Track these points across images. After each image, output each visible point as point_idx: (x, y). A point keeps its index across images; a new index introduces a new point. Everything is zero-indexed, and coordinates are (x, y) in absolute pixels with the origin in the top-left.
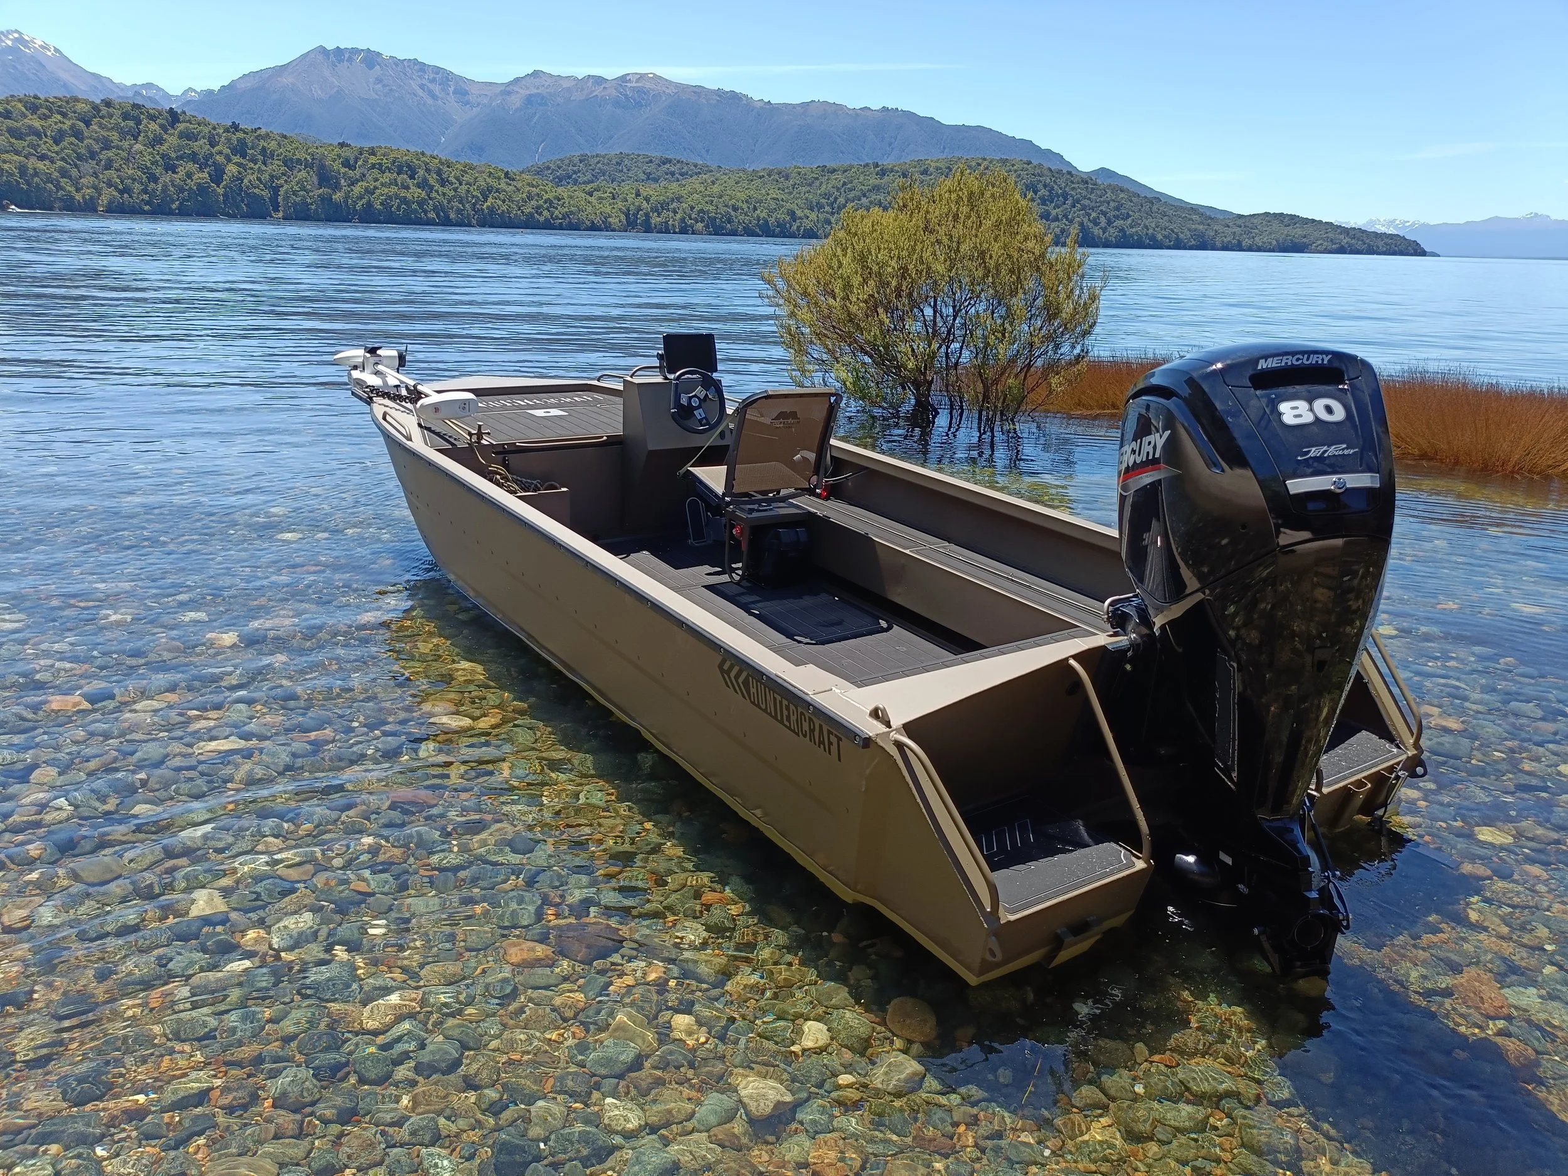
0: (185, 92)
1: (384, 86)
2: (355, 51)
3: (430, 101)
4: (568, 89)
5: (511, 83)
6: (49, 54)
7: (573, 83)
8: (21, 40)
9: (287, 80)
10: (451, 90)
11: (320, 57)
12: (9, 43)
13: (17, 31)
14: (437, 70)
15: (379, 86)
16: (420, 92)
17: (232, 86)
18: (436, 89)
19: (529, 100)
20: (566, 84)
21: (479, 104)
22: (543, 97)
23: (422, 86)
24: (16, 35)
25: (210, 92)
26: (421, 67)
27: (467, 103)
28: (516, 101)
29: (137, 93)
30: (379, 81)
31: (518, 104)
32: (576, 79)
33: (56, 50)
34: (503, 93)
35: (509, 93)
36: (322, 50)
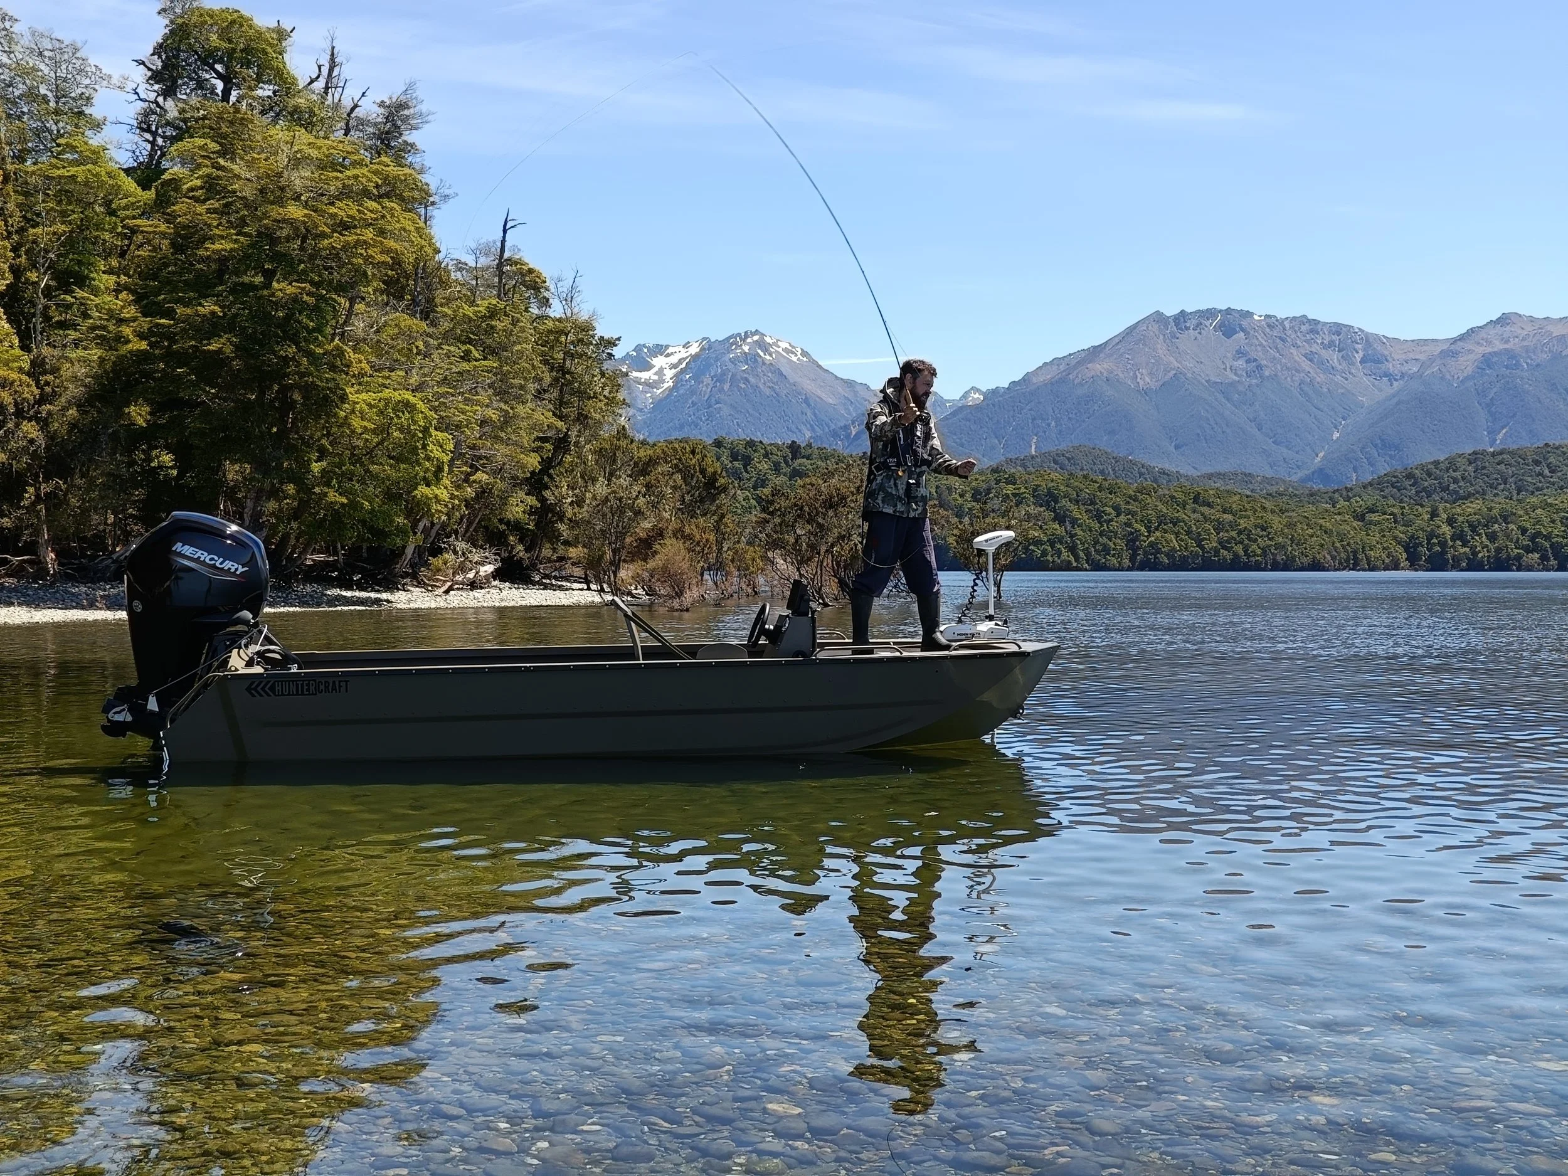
0: (965, 395)
1: (1248, 361)
2: (1210, 313)
3: (1320, 378)
4: (1561, 338)
5: (1462, 338)
6: (794, 359)
8: (762, 344)
9: (1099, 367)
10: (1359, 357)
11: (1154, 328)
12: (746, 349)
13: (757, 332)
14: (1338, 329)
15: (1241, 362)
16: (1306, 365)
17: (1027, 379)
18: (1334, 357)
19: (1487, 361)
20: (1557, 331)
21: (1403, 375)
22: (1513, 357)
23: (1309, 357)
24: (756, 338)
25: (995, 392)
26: (1313, 326)
27: (1387, 375)
28: (1466, 364)
30: (1240, 353)
31: (1469, 371)
33: (804, 353)
34: (1444, 354)
35: (1454, 354)
36: (1158, 318)
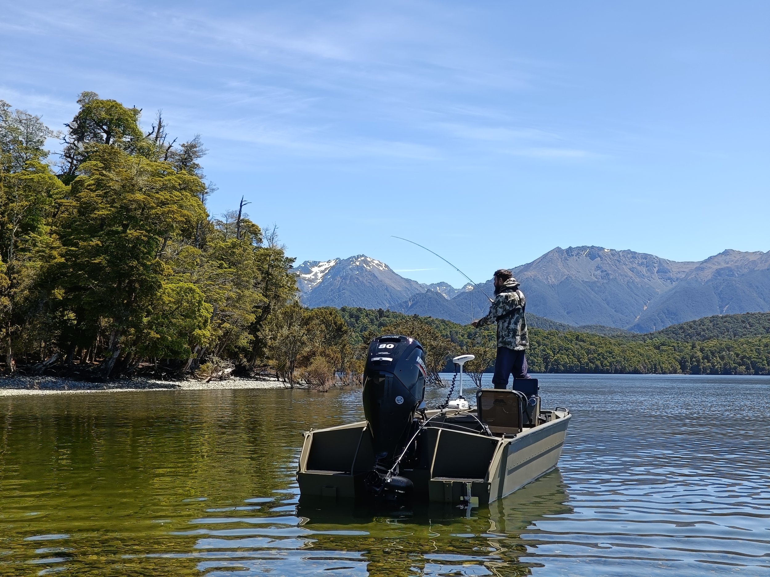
0: (464, 287)
1: (602, 272)
2: (584, 248)
3: (637, 280)
4: (754, 262)
5: (706, 261)
6: (381, 269)
7: (760, 256)
8: (365, 262)
9: (530, 274)
10: (656, 270)
11: (556, 255)
12: (358, 263)
13: (363, 256)
14: (645, 256)
15: (599, 272)
16: (630, 273)
18: (644, 270)
19: (718, 272)
20: (752, 258)
21: (677, 279)
22: (731, 271)
23: (632, 270)
24: (363, 258)
26: (633, 255)
27: (670, 279)
28: (708, 274)
29: (429, 290)
30: (598, 268)
31: (710, 277)
32: (761, 254)
33: (386, 266)
34: (697, 269)
35: (702, 269)
36: (558, 250)
